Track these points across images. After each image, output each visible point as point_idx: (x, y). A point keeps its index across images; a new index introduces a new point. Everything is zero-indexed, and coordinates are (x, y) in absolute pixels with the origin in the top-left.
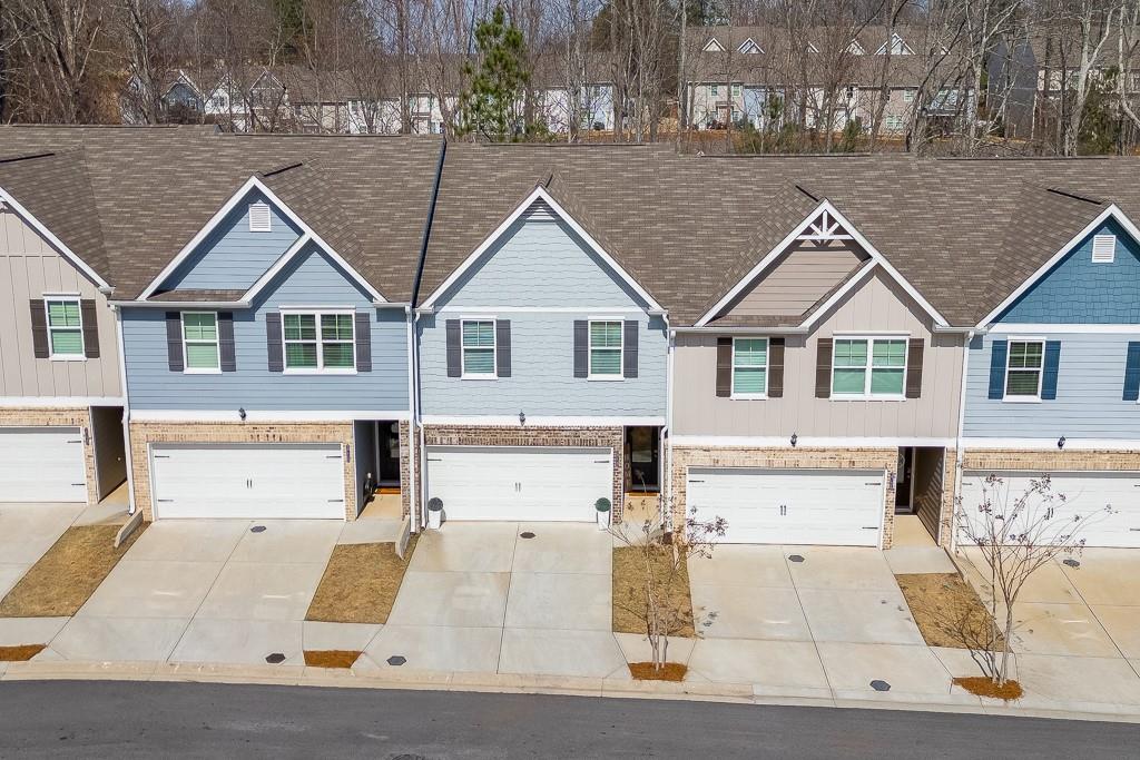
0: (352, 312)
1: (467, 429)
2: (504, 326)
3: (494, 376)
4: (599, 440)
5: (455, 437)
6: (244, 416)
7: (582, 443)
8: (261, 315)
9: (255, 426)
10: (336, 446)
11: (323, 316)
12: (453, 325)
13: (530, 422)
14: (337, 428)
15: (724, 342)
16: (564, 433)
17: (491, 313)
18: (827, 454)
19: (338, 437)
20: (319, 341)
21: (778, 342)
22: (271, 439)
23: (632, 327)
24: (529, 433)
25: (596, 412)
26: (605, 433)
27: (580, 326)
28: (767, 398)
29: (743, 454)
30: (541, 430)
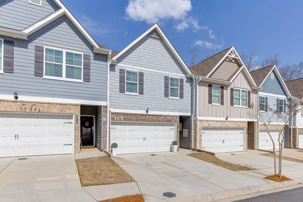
0: (82, 53)
1: (127, 114)
2: (141, 74)
3: (137, 94)
4: (173, 120)
5: (122, 118)
6: (16, 98)
7: (168, 121)
8: (31, 46)
9: (24, 103)
10: (70, 117)
11: (67, 53)
12: (122, 71)
13: (150, 113)
14: (72, 107)
15: (210, 86)
16: (162, 117)
17: (136, 69)
18: (234, 123)
19: (72, 111)
20: (64, 65)
21: (222, 88)
22: (33, 111)
23: (182, 81)
24: (150, 117)
25: (171, 110)
26: (174, 117)
27: (166, 78)
28: (220, 105)
29: (216, 123)
30: (154, 115)
